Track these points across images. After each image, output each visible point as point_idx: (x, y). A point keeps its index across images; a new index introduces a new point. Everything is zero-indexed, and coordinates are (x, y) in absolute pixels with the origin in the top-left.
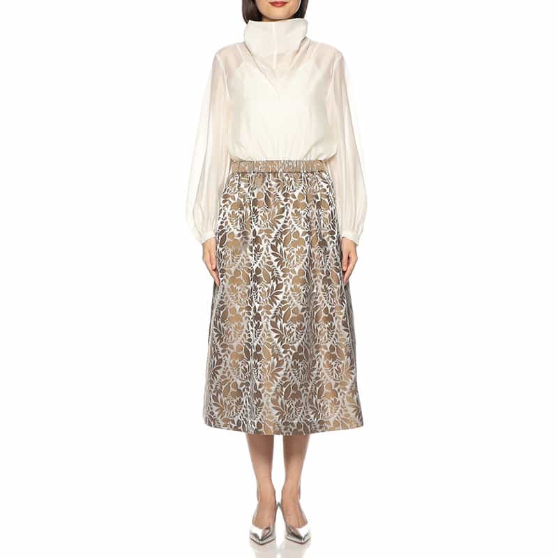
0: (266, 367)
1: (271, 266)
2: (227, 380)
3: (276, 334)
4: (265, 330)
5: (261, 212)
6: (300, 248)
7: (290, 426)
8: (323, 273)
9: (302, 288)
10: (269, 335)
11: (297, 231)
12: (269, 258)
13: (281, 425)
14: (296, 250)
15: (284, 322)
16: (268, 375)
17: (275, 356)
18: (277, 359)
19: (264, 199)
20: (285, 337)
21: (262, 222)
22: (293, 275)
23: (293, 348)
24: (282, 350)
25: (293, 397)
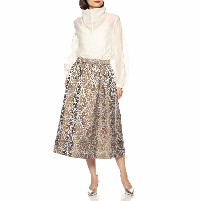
0: (77, 133)
1: (83, 97)
2: (61, 136)
3: (81, 122)
4: (78, 120)
5: (82, 77)
6: (94, 91)
7: (83, 155)
8: (103, 101)
9: (94, 106)
10: (79, 122)
11: (94, 85)
12: (83, 94)
13: (79, 155)
14: (93, 92)
15: (85, 117)
16: (77, 136)
17: (81, 129)
18: (81, 131)
19: (84, 72)
20: (85, 123)
21: (82, 80)
22: (91, 101)
23: (88, 127)
24: (83, 128)
25: (85, 145)
